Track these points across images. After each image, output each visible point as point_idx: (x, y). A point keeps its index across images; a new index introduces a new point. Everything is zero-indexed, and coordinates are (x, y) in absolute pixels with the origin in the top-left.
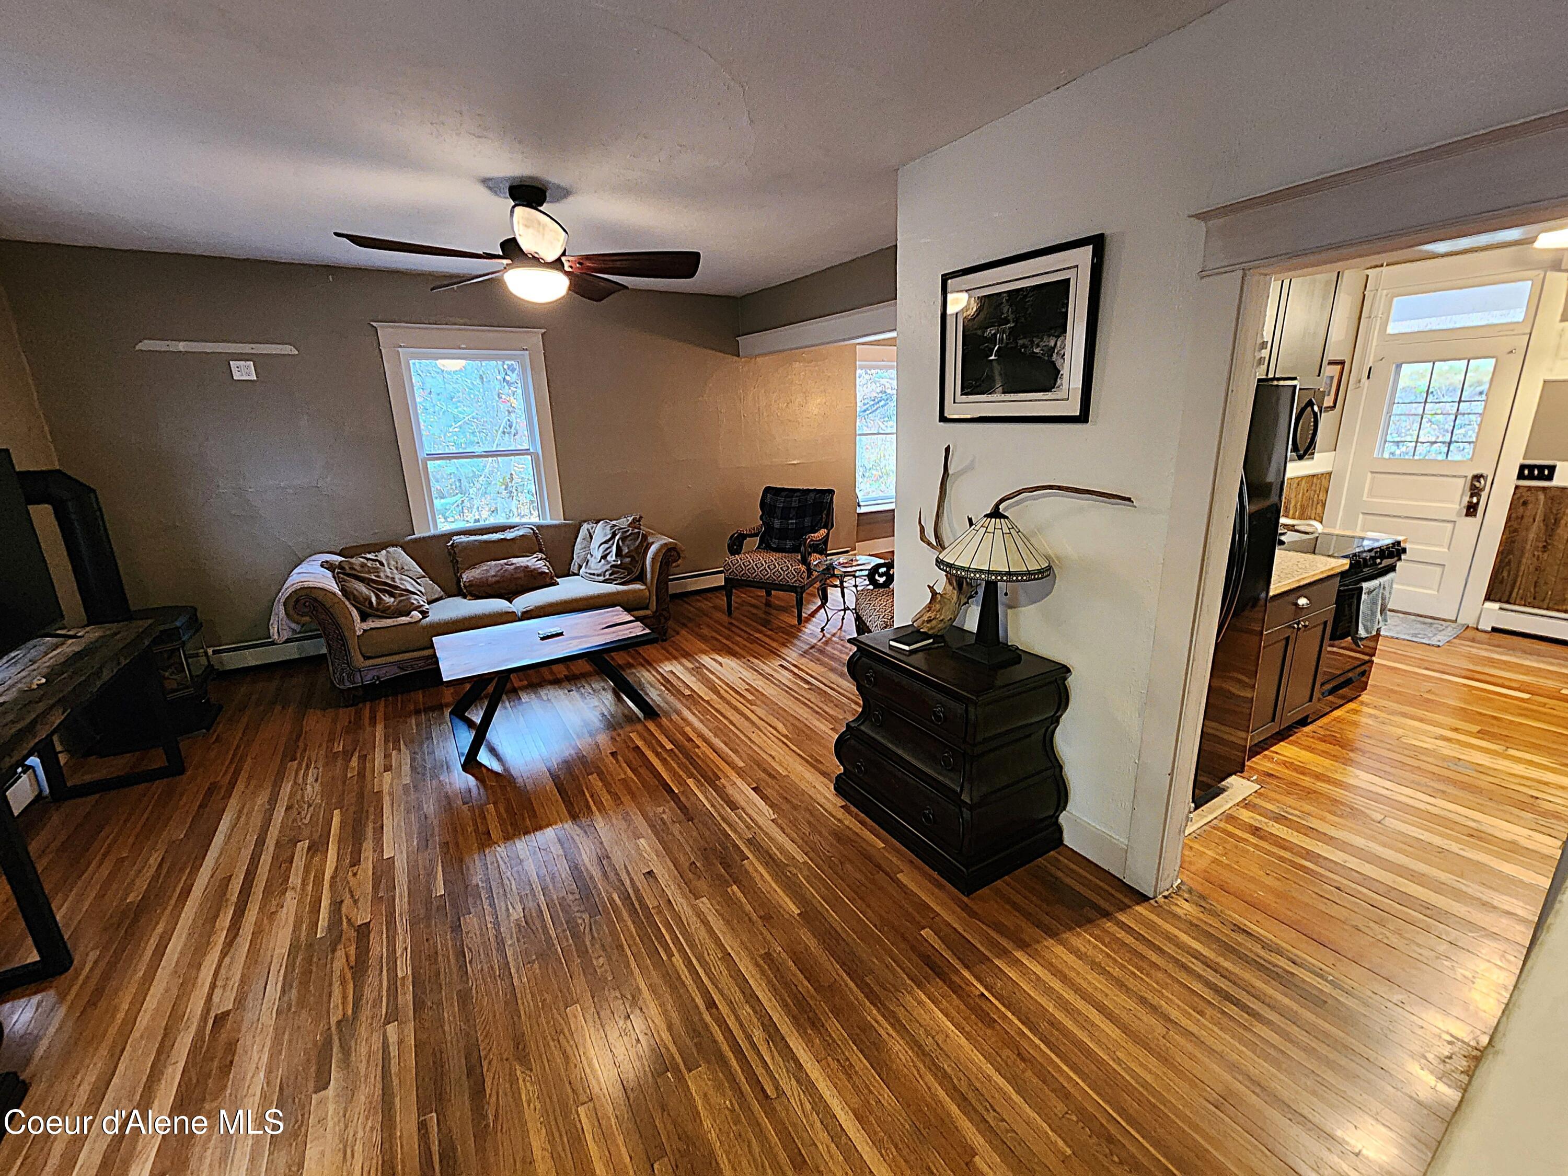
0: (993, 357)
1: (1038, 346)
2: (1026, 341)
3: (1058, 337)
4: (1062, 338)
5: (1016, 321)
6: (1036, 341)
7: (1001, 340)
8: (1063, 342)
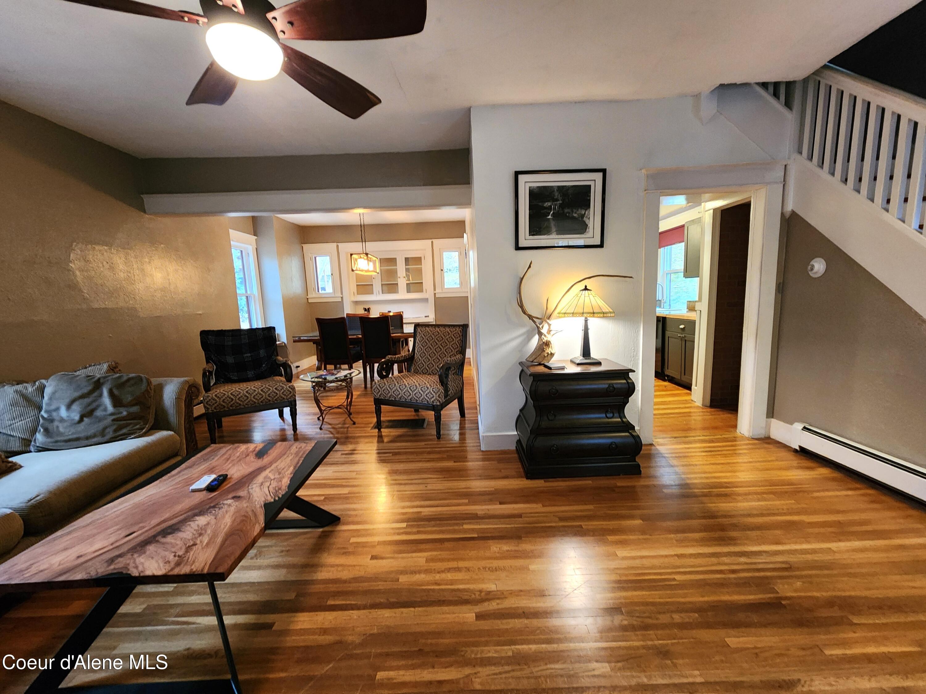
0: (550, 217)
1: (576, 213)
2: (569, 210)
3: (586, 210)
4: (588, 210)
5: (563, 200)
6: (575, 211)
7: (555, 209)
8: (589, 212)
